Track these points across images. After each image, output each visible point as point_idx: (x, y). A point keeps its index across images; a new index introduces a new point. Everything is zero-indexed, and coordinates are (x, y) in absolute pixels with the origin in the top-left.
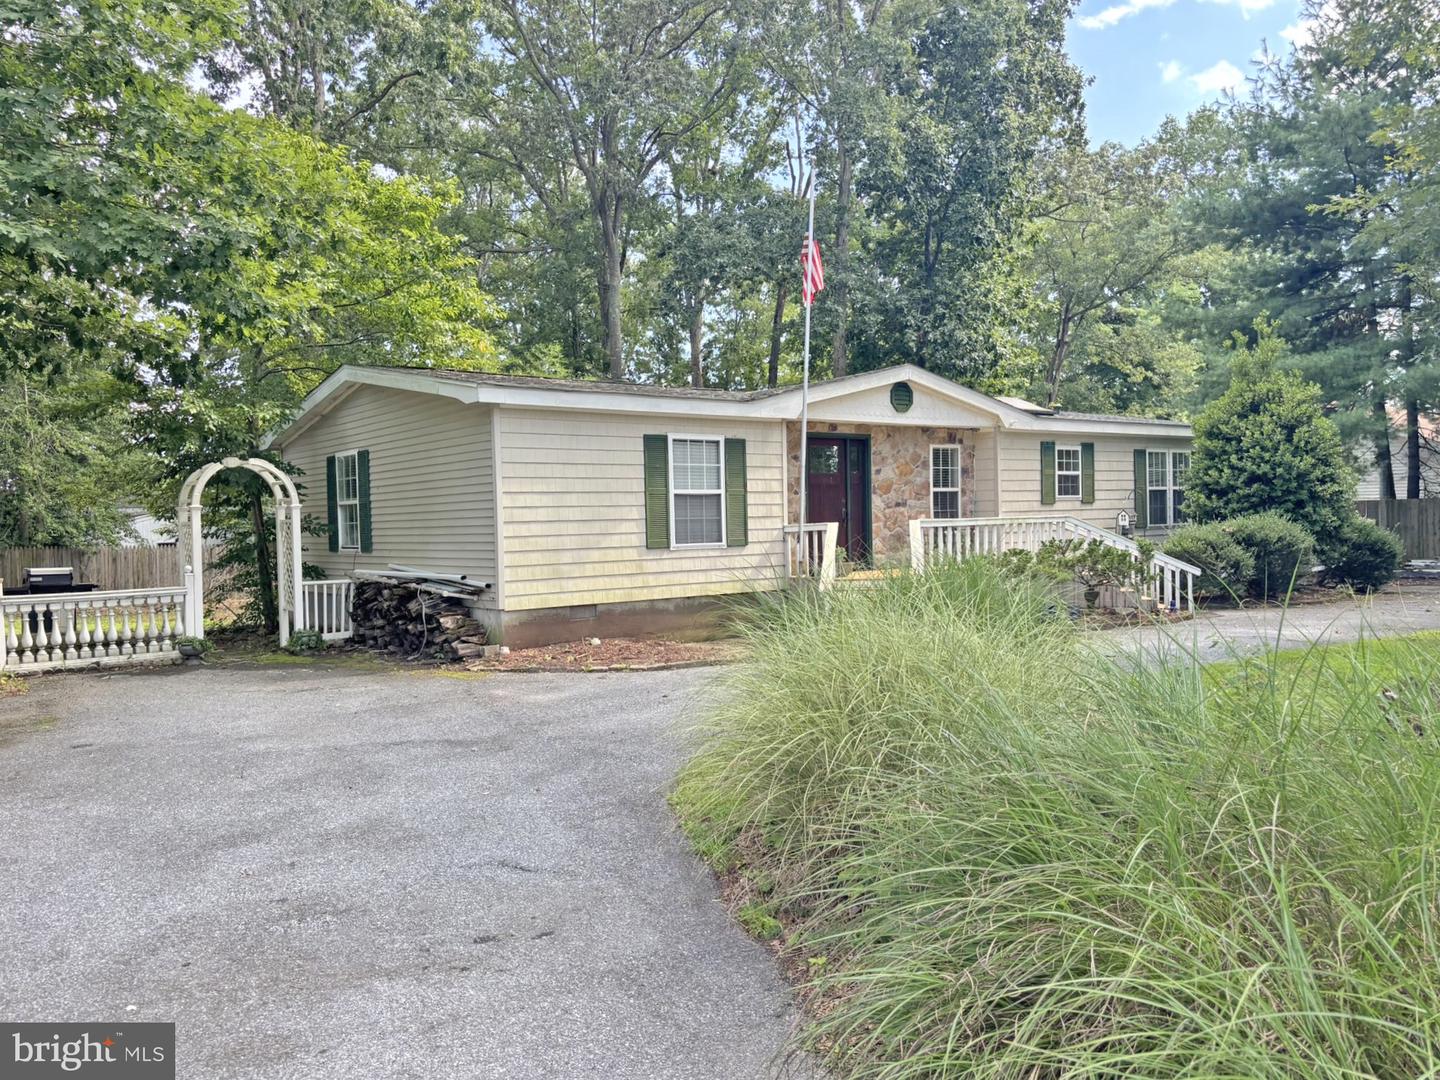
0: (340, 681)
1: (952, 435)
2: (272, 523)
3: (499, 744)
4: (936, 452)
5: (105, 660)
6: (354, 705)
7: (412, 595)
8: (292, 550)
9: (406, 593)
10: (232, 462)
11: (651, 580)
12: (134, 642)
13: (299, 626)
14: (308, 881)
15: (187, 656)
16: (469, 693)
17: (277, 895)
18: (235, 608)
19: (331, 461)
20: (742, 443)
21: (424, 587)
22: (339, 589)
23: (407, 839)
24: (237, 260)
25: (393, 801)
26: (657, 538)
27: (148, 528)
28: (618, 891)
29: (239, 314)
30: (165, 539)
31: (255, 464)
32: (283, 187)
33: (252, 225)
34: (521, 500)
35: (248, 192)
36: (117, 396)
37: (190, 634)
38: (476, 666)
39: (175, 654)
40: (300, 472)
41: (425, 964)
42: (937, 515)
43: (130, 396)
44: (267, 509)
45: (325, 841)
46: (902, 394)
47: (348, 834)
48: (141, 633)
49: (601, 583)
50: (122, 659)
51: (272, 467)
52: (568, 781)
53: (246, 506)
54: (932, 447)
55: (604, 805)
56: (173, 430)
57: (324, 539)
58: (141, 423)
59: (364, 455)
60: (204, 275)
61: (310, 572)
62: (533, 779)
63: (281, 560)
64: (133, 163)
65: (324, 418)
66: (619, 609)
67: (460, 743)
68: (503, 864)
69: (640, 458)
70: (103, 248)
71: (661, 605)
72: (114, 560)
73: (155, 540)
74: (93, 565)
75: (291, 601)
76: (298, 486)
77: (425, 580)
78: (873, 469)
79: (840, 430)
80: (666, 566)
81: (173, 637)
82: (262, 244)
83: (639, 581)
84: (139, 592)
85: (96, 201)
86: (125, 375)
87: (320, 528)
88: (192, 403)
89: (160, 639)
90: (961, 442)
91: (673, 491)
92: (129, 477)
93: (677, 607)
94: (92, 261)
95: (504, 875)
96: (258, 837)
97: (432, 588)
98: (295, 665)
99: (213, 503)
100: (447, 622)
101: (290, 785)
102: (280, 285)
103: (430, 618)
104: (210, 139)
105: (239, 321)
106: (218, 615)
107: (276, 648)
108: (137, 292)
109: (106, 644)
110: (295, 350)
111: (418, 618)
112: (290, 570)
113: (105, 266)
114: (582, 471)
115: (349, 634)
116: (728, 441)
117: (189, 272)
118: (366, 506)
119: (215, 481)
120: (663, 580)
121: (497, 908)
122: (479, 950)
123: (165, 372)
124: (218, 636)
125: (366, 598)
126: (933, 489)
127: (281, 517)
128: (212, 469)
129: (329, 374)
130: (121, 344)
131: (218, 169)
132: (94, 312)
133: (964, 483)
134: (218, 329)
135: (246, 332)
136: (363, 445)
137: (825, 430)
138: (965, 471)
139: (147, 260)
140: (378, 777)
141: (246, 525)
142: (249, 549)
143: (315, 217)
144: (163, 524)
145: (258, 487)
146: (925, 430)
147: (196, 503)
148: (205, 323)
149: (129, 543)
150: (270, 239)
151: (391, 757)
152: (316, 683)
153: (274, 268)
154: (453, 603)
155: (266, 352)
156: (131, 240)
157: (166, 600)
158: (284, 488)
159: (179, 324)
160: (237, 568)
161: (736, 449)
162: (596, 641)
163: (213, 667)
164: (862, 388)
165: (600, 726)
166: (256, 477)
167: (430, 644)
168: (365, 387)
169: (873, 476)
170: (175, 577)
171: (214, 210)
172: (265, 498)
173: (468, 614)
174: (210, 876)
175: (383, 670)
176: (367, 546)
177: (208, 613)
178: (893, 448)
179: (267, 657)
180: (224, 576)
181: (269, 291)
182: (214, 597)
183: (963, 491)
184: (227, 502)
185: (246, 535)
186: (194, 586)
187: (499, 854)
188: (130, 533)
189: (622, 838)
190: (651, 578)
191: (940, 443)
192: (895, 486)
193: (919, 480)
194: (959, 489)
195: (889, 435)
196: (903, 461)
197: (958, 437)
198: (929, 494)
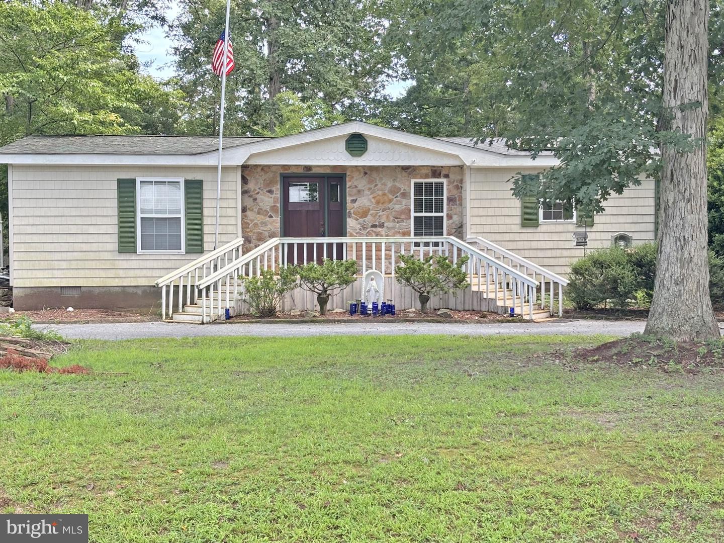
1: (436, 172)
4: (418, 187)
11: (121, 273)
20: (200, 183)
26: (126, 244)
34: (26, 221)
42: (417, 233)
46: (357, 143)
49: (82, 273)
54: (413, 181)
66: (97, 291)
69: (115, 194)
71: (131, 290)
78: (349, 199)
79: (314, 171)
80: (134, 264)
83: (111, 273)
90: (447, 176)
91: (139, 216)
93: (144, 292)
116: (186, 182)
120: (132, 273)
126: (413, 214)
133: (449, 209)
137: (301, 171)
138: (450, 200)
146: (405, 168)
161: (194, 189)
162: (70, 309)
169: (349, 205)
178: (370, 182)
183: (449, 217)
190: (121, 271)
191: (421, 177)
192: (371, 212)
193: (398, 207)
194: (444, 214)
195: (366, 173)
196: (380, 193)
197: (443, 172)
198: (410, 218)
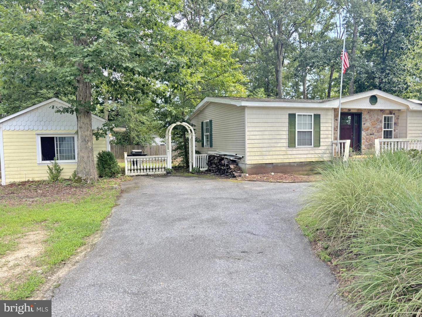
0: (204, 181)
1: (391, 112)
2: (188, 139)
3: (246, 200)
4: (385, 118)
5: (149, 173)
6: (208, 187)
7: (223, 159)
8: (193, 146)
9: (221, 158)
10: (178, 123)
11: (290, 157)
12: (156, 169)
13: (194, 166)
14: (198, 232)
15: (168, 173)
16: (238, 186)
17: (191, 235)
18: (179, 161)
19: (202, 123)
20: (320, 115)
21: (226, 157)
22: (204, 157)
23: (223, 223)
24: (181, 69)
25: (219, 213)
26: (291, 144)
27: (158, 140)
28: (281, 243)
29: (181, 84)
30: (162, 143)
31: (184, 124)
32: (192, 49)
33: (184, 59)
34: (252, 133)
35: (183, 51)
36: (152, 106)
37: (168, 167)
38: (239, 179)
39: (165, 172)
40: (195, 126)
41: (228, 257)
42: (384, 138)
43: (155, 107)
44: (187, 136)
45: (202, 222)
46: (374, 99)
47: (208, 220)
48: (157, 167)
49: (275, 157)
50: (153, 173)
51: (188, 125)
52: (266, 212)
53: (182, 135)
54: (384, 116)
55: (276, 219)
56: (164, 115)
57: (201, 144)
58: (157, 113)
59: (211, 121)
60: (173, 74)
61: (197, 152)
62: (256, 210)
63: (190, 149)
64: (157, 46)
65: (201, 111)
66: (280, 165)
67: (236, 199)
68: (248, 232)
69: (287, 120)
70: (150, 68)
71: (292, 164)
72: (151, 148)
73: (160, 143)
74: (146, 150)
75: (192, 160)
76: (194, 130)
77: (226, 155)
78: (363, 123)
79: (352, 111)
80: (294, 152)
81: (164, 168)
82: (187, 65)
83: (286, 157)
84: (156, 156)
85: (148, 56)
86: (154, 101)
87: (200, 141)
88: (168, 108)
89: (162, 168)
90: (394, 114)
91: (297, 130)
92: (154, 127)
93: (297, 165)
94: (147, 72)
95: (249, 235)
96: (186, 219)
97: (228, 157)
98: (193, 176)
99: (174, 134)
100: (232, 166)
101: (193, 207)
102: (191, 75)
103: (227, 165)
104: (175, 37)
105: (181, 86)
106: (175, 163)
107: (188, 171)
108: (157, 79)
109: (149, 169)
110: (194, 93)
111: (224, 165)
112: (192, 152)
113: (150, 73)
114: (270, 125)
115: (206, 169)
116: (314, 115)
117: (169, 74)
118: (211, 135)
119: (175, 128)
120: (293, 156)
121: (247, 244)
122: (242, 254)
123: (163, 100)
124: (175, 168)
125: (211, 160)
126: (383, 130)
127: (190, 138)
128: (174, 125)
129: (202, 99)
130: (153, 93)
131: (176, 46)
132: (147, 85)
133: (395, 127)
134: (176, 88)
135: (182, 89)
136: (210, 118)
137: (347, 111)
138: (395, 124)
139: (160, 71)
140: (215, 206)
141: (181, 140)
142: (182, 146)
143: (200, 56)
144: (162, 139)
145: (184, 130)
146: (381, 110)
147: (170, 134)
148: (173, 87)
149: (154, 144)
150: (189, 63)
151: (218, 201)
152: (199, 181)
153: (189, 71)
154: (234, 162)
155: (187, 94)
156: (156, 66)
157: (163, 159)
158: (191, 130)
159: (166, 87)
160: (179, 151)
161: (317, 117)
162: (273, 174)
163: (174, 176)
164: (360, 98)
165: (275, 197)
166: (184, 127)
167: (227, 172)
168: (211, 103)
169: (363, 125)
170: (165, 153)
171: (175, 56)
172: (186, 133)
173: (237, 165)
174: (175, 228)
175: (215, 179)
176: (211, 146)
177: (172, 162)
178: (370, 116)
179: (186, 174)
180: (176, 153)
181: (188, 77)
182: (174, 158)
183: (395, 130)
184: (177, 134)
185: (181, 142)
186: (169, 155)
187: (247, 230)
188: (154, 142)
189: (282, 229)
190: (289, 156)
191: (387, 114)
192: (370, 129)
193: (379, 127)
194: (393, 130)
195: (369, 112)
196: (373, 120)
197: (393, 113)
198: (382, 131)
